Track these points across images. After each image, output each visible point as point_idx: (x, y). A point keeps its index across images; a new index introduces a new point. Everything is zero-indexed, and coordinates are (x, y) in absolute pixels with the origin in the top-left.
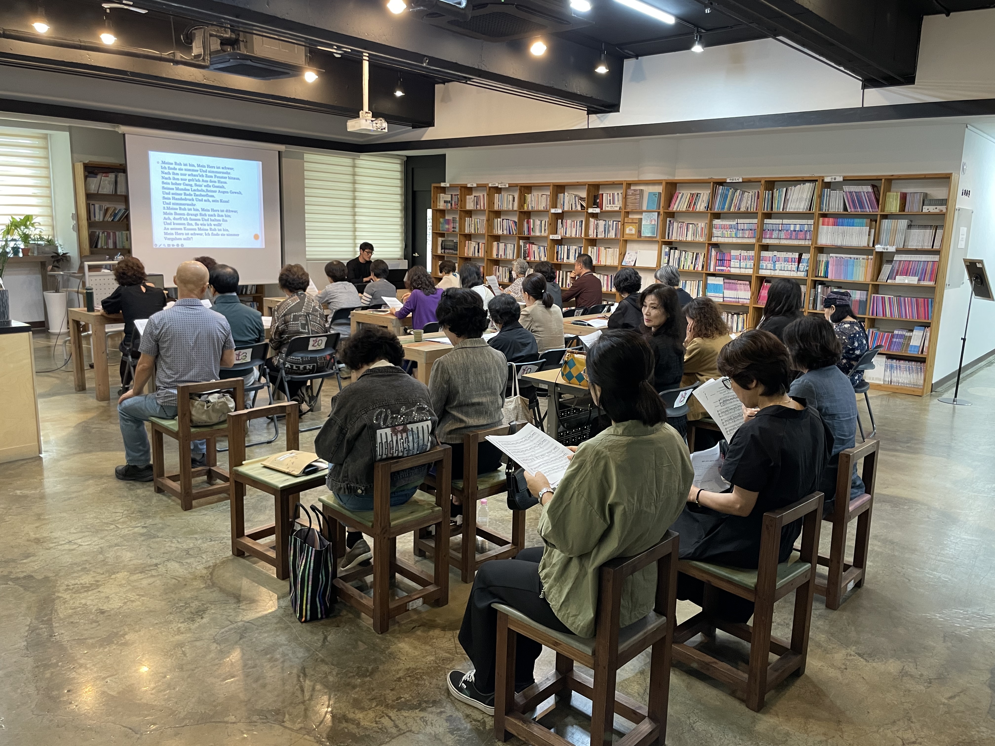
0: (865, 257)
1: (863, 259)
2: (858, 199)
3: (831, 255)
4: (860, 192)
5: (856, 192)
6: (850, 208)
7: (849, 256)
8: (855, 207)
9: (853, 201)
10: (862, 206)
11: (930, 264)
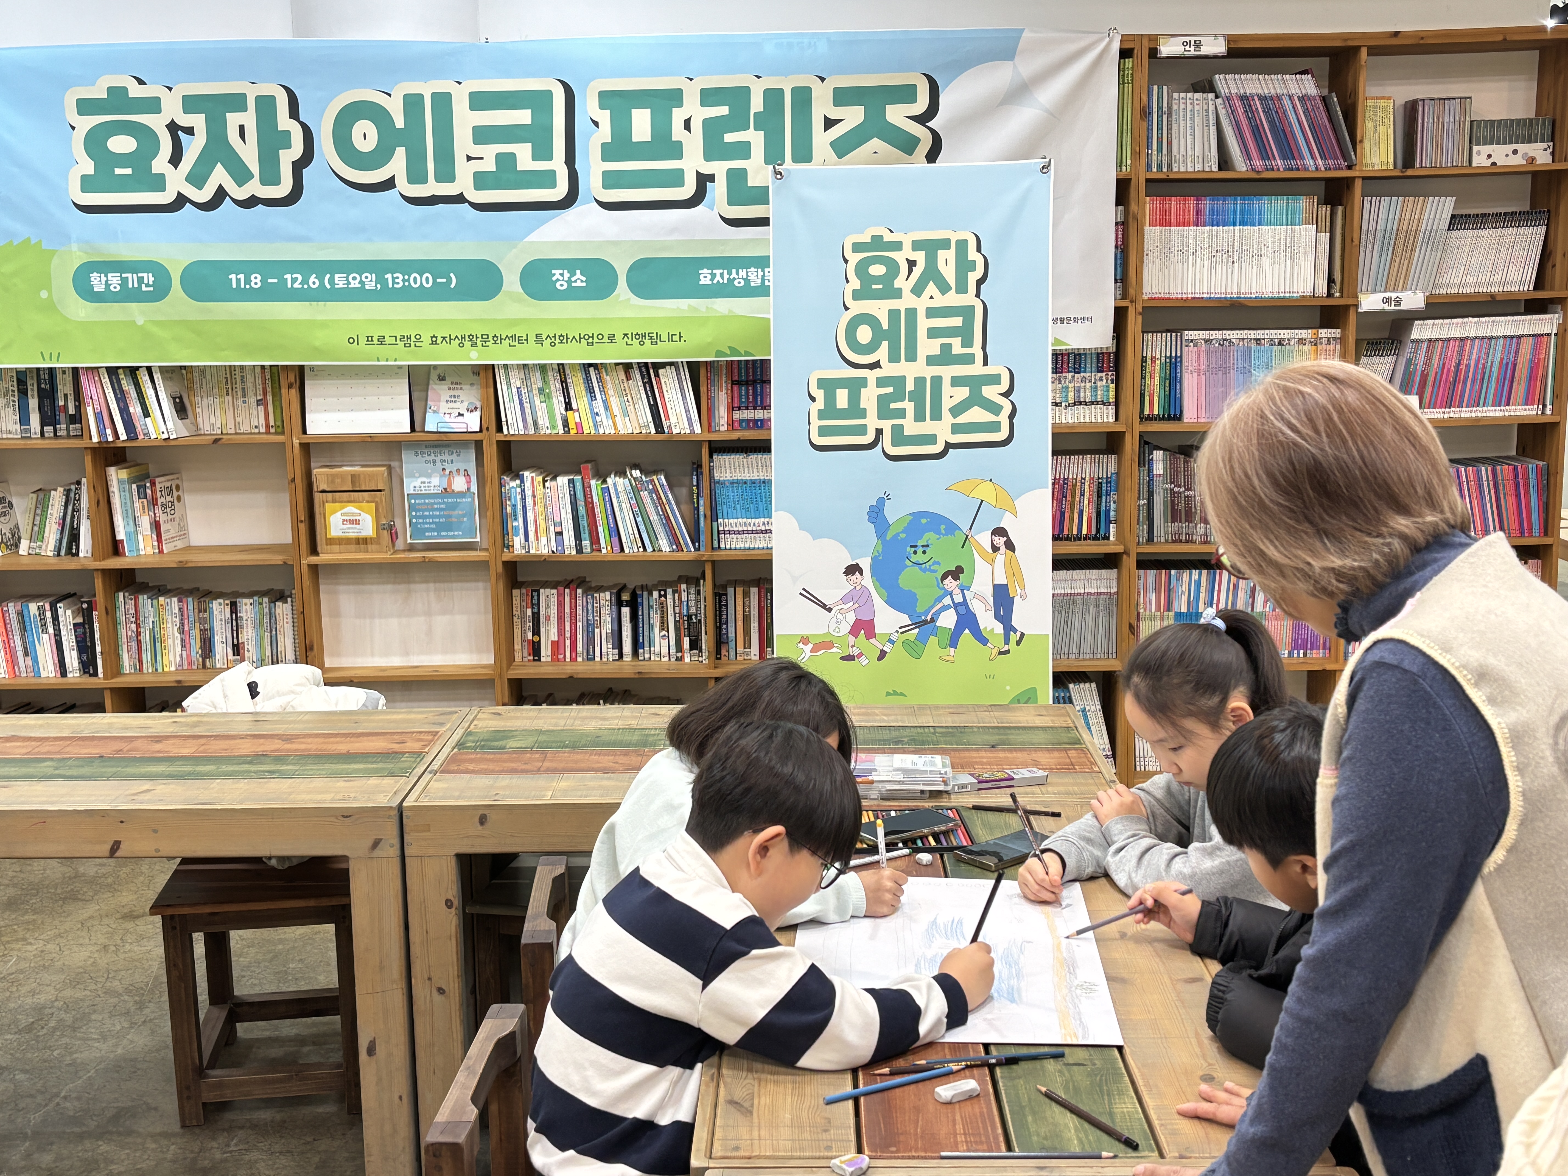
0: (1307, 333)
1: (1302, 341)
2: (1272, 123)
3: (1189, 335)
4: (1279, 97)
5: (1263, 99)
6: (1248, 156)
7: (1252, 334)
8: (1265, 154)
9: (1256, 131)
10: (1289, 150)
11: (1527, 346)
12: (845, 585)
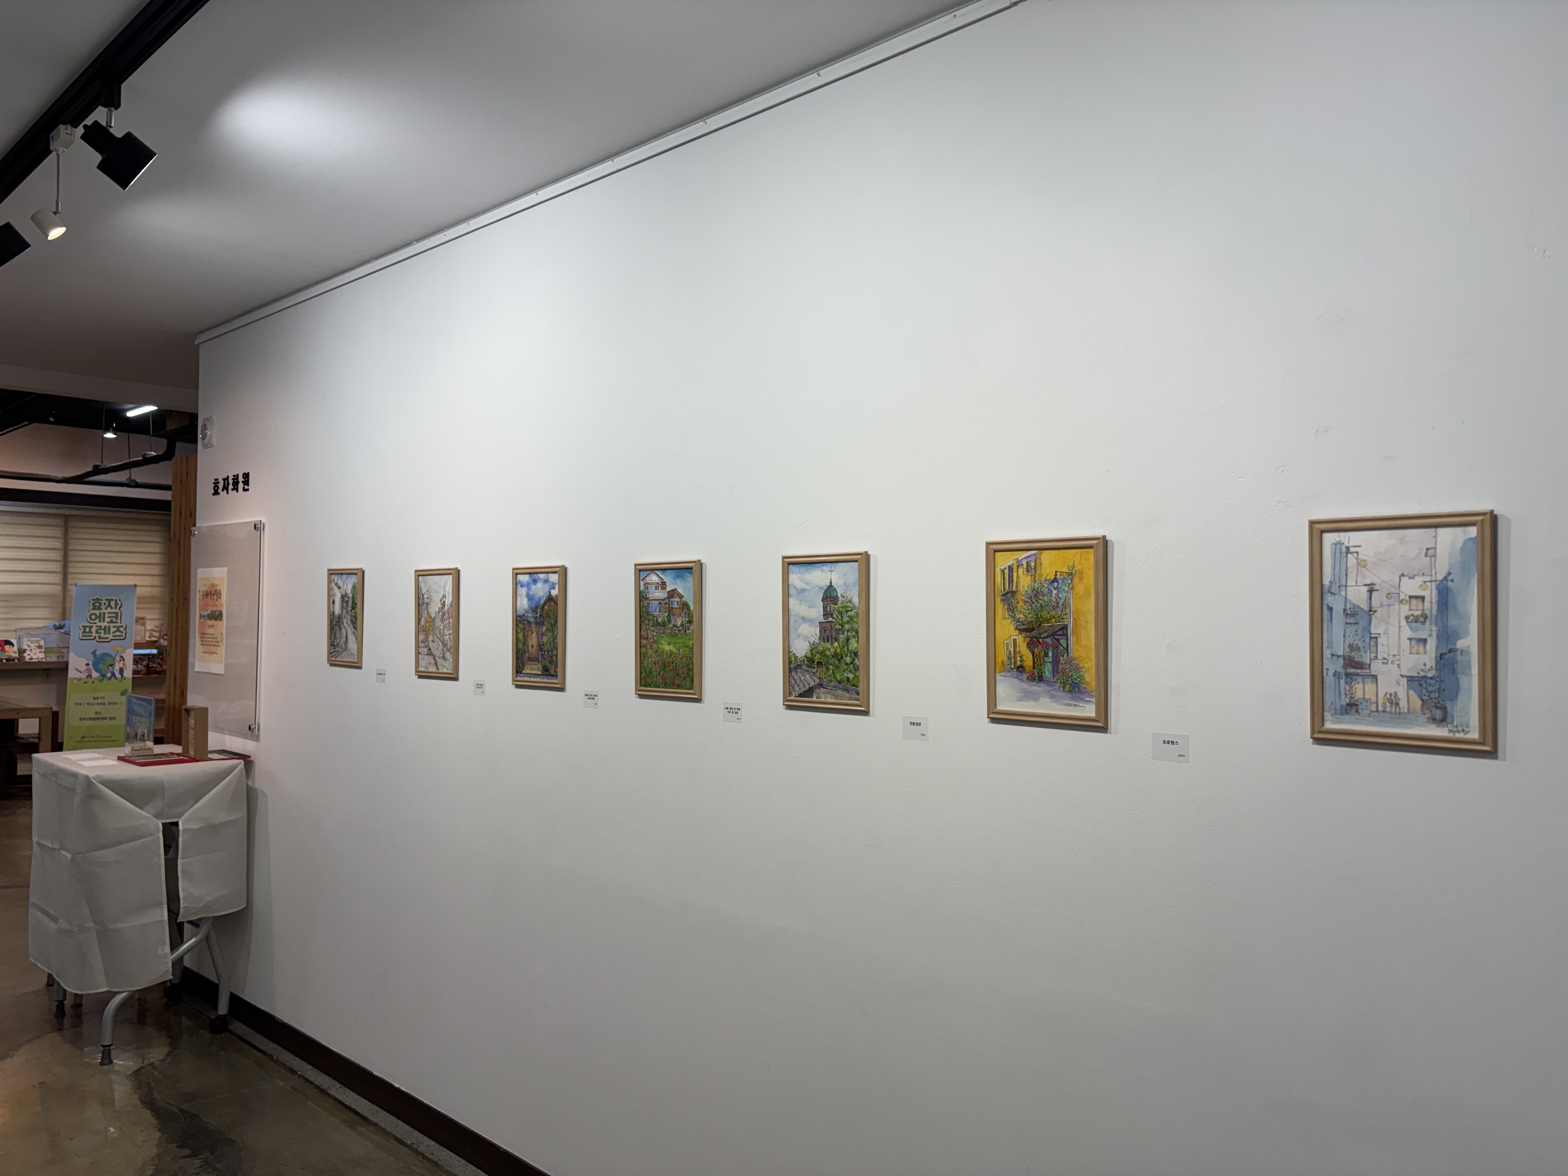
12: (85, 668)
